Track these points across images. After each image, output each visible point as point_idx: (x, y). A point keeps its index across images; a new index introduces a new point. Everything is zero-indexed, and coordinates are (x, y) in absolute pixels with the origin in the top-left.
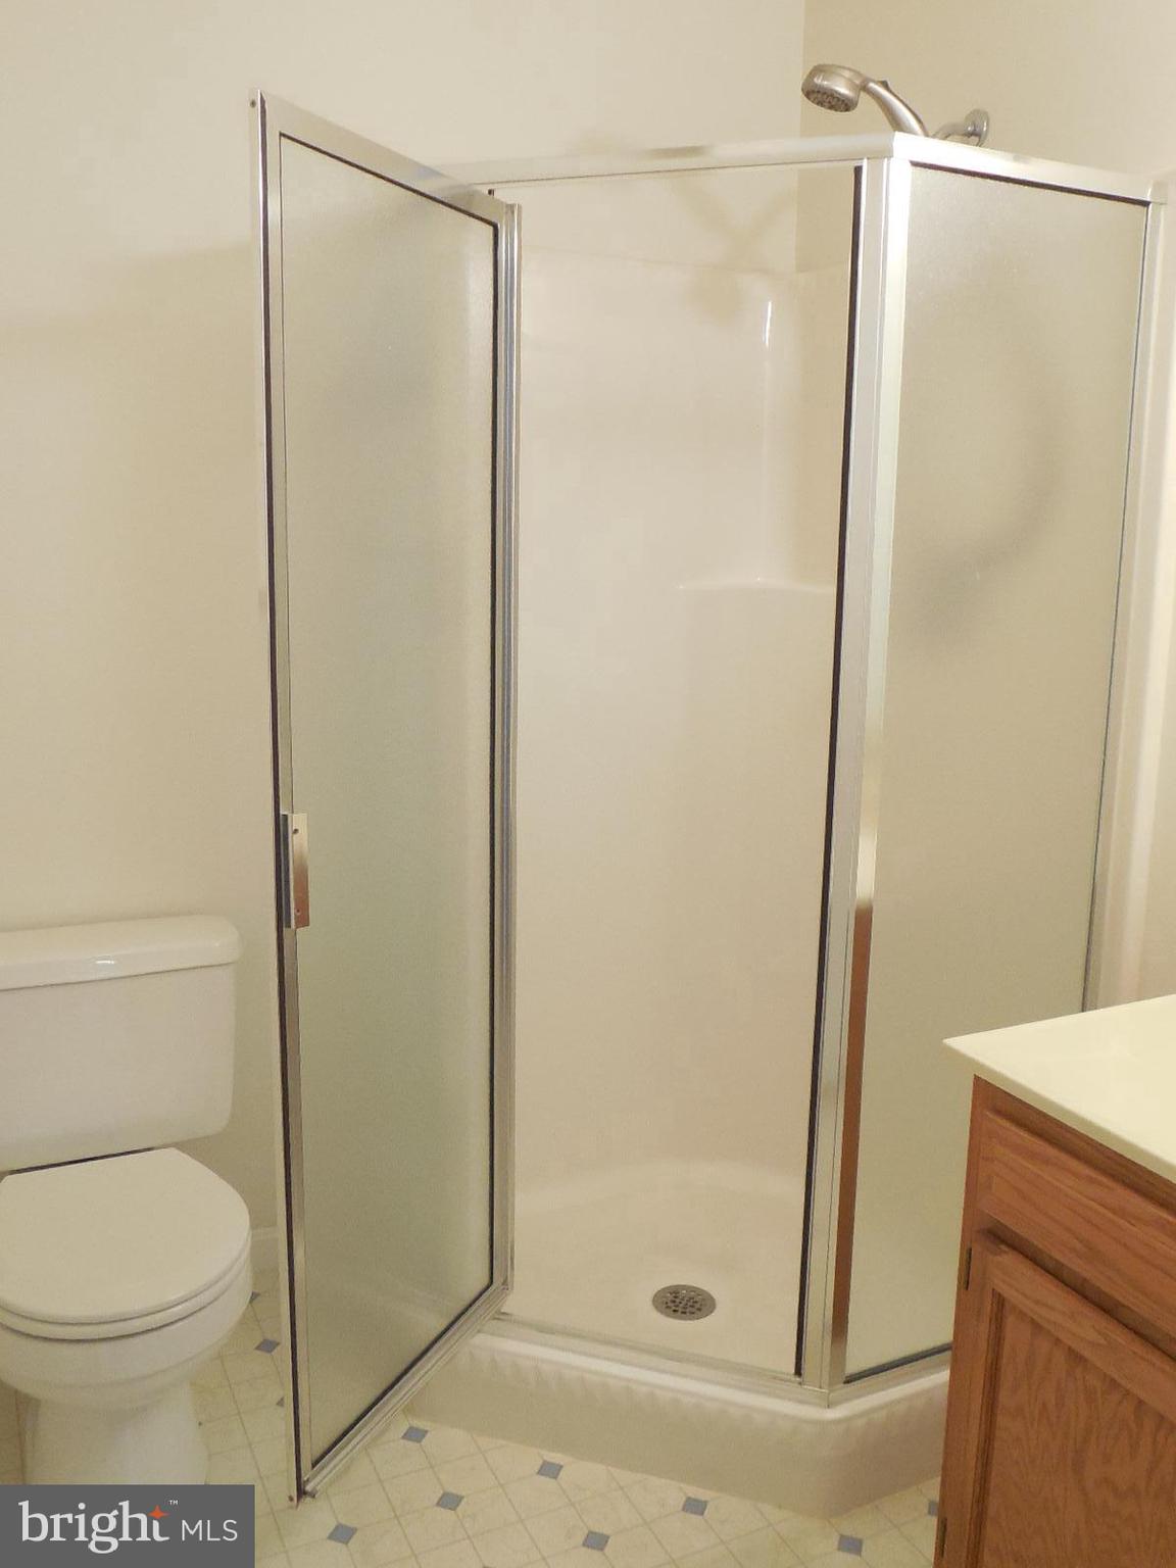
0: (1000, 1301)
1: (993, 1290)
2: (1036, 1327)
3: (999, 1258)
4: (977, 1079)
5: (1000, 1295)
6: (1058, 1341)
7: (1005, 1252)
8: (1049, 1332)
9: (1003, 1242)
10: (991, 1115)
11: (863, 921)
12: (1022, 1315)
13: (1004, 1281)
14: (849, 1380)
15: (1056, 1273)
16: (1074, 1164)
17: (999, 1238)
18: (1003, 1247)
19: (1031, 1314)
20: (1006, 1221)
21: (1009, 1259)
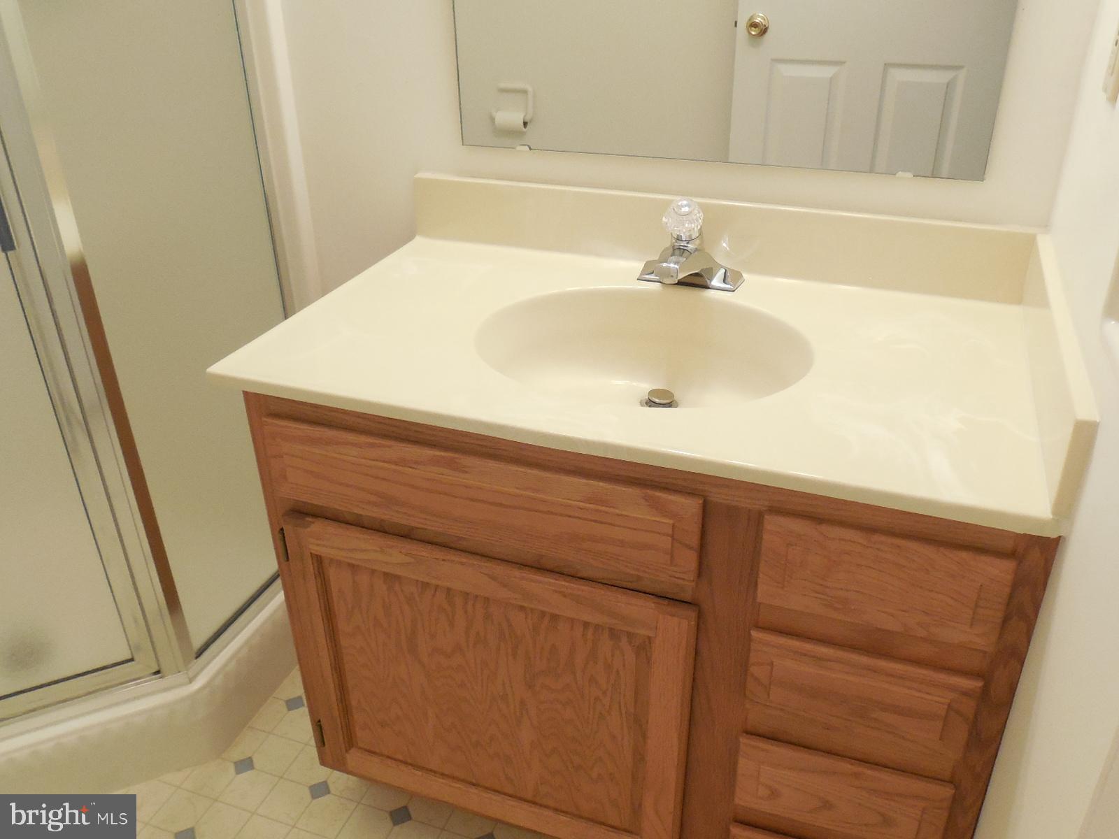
0: (319, 560)
1: (311, 553)
2: (353, 567)
3: (309, 529)
4: (246, 394)
5: (317, 555)
6: (373, 572)
7: (313, 523)
8: (366, 568)
9: (307, 514)
10: (269, 420)
11: (80, 275)
12: (339, 563)
13: (318, 545)
14: (199, 654)
15: (358, 523)
16: (351, 437)
17: (303, 513)
18: (309, 519)
19: (346, 560)
20: (305, 498)
21: (317, 526)
